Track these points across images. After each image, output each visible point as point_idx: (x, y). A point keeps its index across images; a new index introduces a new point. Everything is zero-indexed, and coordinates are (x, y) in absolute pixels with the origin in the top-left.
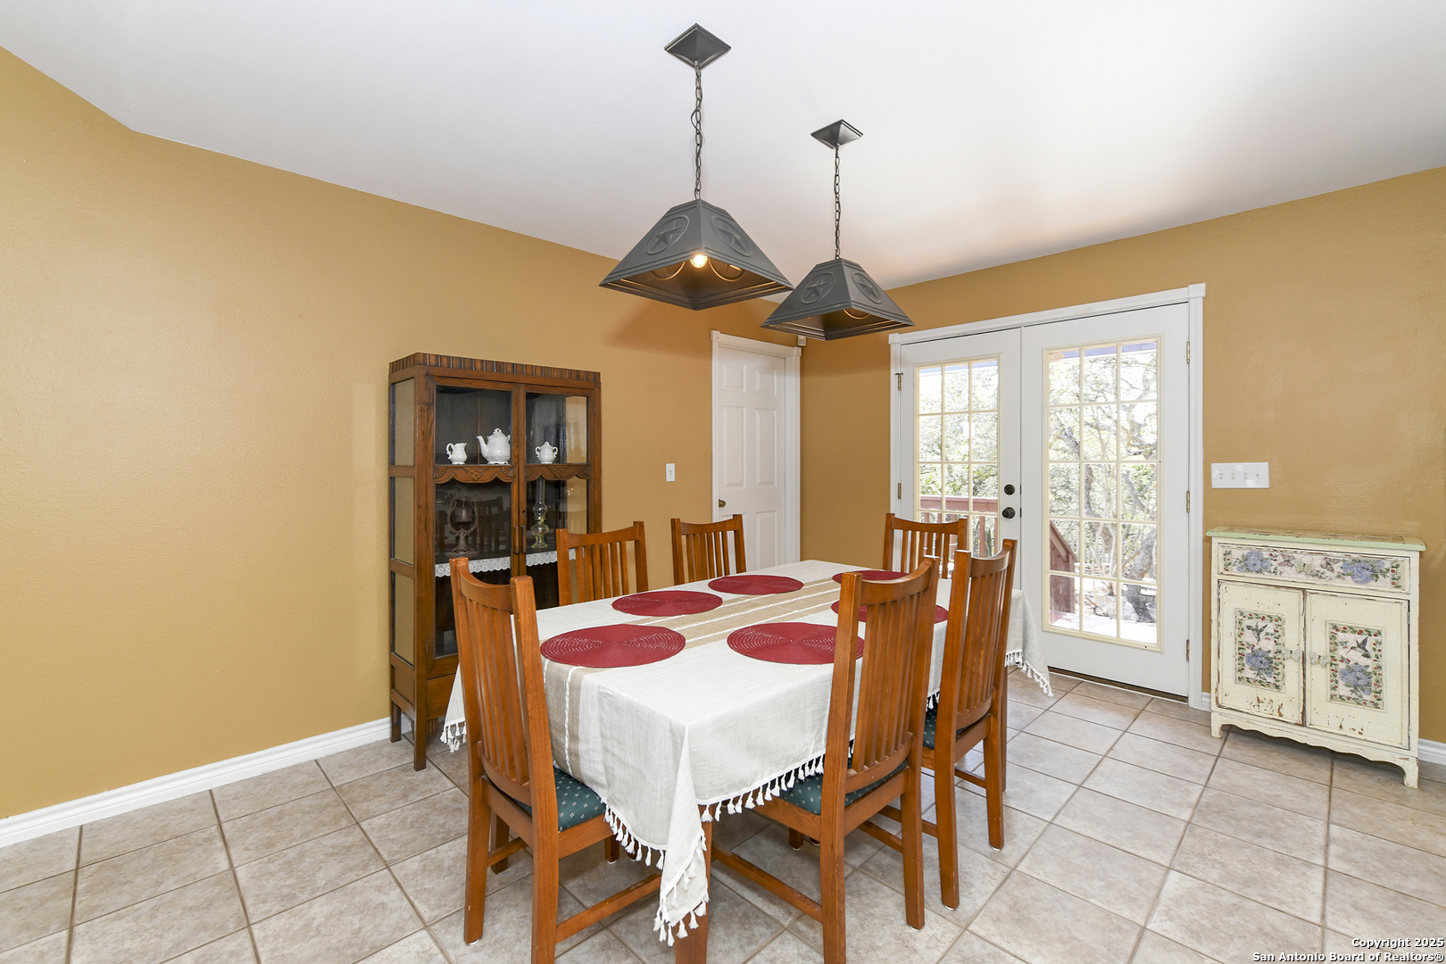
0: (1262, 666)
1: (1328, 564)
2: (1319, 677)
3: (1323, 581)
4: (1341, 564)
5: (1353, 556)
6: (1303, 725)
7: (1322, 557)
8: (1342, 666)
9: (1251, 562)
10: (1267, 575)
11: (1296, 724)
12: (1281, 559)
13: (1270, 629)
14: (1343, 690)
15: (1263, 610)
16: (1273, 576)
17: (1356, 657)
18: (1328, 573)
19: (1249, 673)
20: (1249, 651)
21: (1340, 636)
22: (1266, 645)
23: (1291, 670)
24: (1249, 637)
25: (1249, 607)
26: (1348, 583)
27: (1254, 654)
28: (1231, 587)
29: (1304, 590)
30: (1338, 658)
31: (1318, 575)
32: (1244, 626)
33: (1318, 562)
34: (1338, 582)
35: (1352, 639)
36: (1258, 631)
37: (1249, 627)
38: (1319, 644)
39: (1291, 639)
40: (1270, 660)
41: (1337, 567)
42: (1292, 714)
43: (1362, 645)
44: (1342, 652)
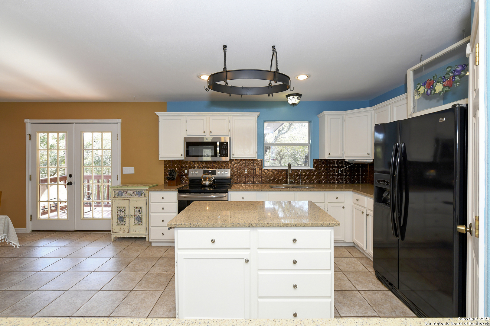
0: (122, 220)
1: (133, 193)
2: (132, 220)
3: (133, 197)
4: (136, 192)
5: (138, 190)
6: (129, 233)
7: (132, 191)
8: (136, 216)
9: (119, 194)
10: (123, 197)
11: (128, 233)
12: (125, 192)
13: (123, 210)
14: (136, 222)
15: (122, 206)
16: (124, 197)
17: (138, 214)
18: (134, 195)
19: (119, 222)
20: (119, 217)
21: (136, 209)
22: (122, 214)
23: (127, 220)
24: (119, 213)
25: (119, 206)
26: (137, 197)
27: (120, 217)
28: (116, 201)
29: (129, 199)
30: (135, 215)
31: (132, 195)
32: (118, 211)
33: (132, 192)
34: (135, 197)
35: (137, 210)
36: (121, 211)
37: (119, 211)
38: (132, 212)
39: (127, 212)
40: (123, 218)
41: (135, 193)
42: (127, 231)
43: (139, 211)
44: (136, 213)
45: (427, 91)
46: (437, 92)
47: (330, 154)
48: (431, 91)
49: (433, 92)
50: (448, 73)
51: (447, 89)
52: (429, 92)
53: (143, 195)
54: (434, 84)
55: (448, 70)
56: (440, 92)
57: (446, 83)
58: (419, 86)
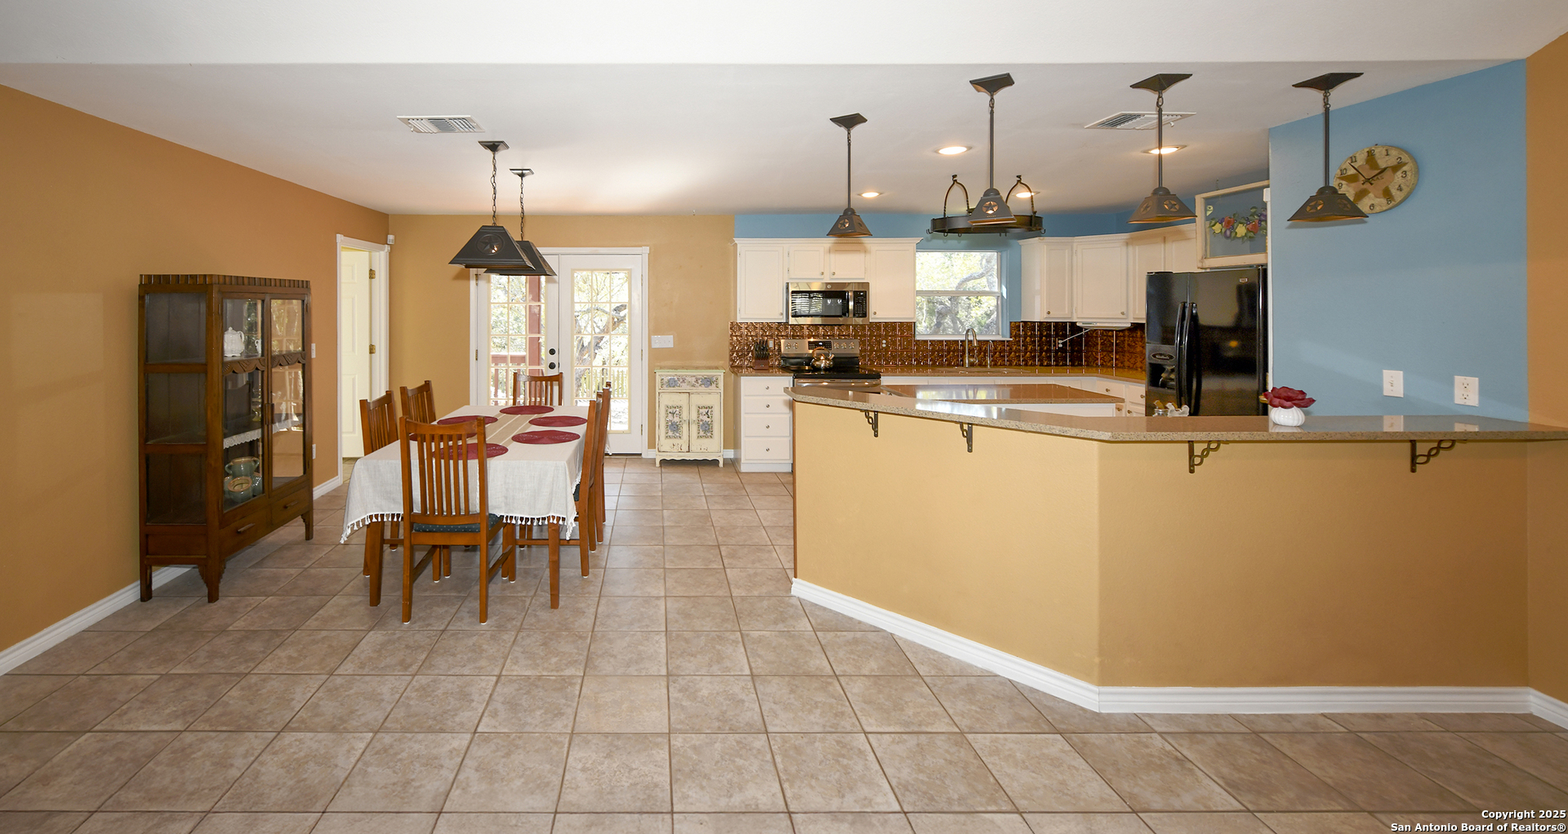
0: (675, 429)
1: (696, 381)
2: (694, 428)
3: (695, 388)
4: (701, 380)
5: (704, 376)
6: (689, 452)
8: (701, 423)
9: (670, 382)
10: (676, 387)
11: (687, 452)
12: (681, 380)
13: (677, 412)
14: (702, 433)
15: (675, 404)
16: (678, 388)
17: (705, 418)
18: (696, 385)
19: (670, 434)
20: (670, 423)
21: (701, 410)
22: (676, 419)
23: (685, 427)
24: (670, 417)
25: (670, 404)
26: (703, 388)
27: (672, 424)
28: (663, 395)
29: (689, 393)
30: (700, 420)
31: (693, 386)
33: (694, 379)
34: (700, 388)
35: (705, 410)
36: (673, 414)
37: (669, 412)
38: (694, 415)
39: (685, 416)
40: (677, 426)
41: (699, 381)
42: (685, 448)
43: (707, 413)
44: (701, 417)
45: (1225, 232)
46: (1238, 236)
47: (1049, 313)
48: (1231, 232)
49: (1233, 235)
50: (1252, 215)
51: (1251, 234)
52: (1228, 233)
53: (714, 385)
54: (1235, 225)
55: (1253, 210)
56: (1243, 237)
57: (1250, 227)
58: (1213, 222)
